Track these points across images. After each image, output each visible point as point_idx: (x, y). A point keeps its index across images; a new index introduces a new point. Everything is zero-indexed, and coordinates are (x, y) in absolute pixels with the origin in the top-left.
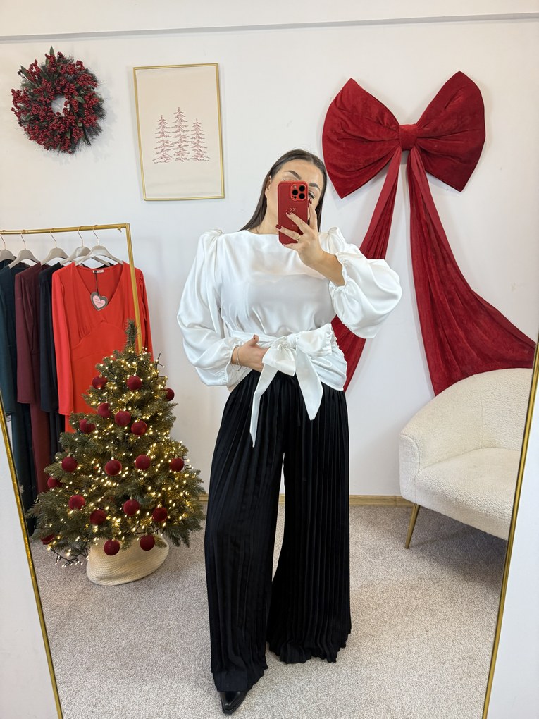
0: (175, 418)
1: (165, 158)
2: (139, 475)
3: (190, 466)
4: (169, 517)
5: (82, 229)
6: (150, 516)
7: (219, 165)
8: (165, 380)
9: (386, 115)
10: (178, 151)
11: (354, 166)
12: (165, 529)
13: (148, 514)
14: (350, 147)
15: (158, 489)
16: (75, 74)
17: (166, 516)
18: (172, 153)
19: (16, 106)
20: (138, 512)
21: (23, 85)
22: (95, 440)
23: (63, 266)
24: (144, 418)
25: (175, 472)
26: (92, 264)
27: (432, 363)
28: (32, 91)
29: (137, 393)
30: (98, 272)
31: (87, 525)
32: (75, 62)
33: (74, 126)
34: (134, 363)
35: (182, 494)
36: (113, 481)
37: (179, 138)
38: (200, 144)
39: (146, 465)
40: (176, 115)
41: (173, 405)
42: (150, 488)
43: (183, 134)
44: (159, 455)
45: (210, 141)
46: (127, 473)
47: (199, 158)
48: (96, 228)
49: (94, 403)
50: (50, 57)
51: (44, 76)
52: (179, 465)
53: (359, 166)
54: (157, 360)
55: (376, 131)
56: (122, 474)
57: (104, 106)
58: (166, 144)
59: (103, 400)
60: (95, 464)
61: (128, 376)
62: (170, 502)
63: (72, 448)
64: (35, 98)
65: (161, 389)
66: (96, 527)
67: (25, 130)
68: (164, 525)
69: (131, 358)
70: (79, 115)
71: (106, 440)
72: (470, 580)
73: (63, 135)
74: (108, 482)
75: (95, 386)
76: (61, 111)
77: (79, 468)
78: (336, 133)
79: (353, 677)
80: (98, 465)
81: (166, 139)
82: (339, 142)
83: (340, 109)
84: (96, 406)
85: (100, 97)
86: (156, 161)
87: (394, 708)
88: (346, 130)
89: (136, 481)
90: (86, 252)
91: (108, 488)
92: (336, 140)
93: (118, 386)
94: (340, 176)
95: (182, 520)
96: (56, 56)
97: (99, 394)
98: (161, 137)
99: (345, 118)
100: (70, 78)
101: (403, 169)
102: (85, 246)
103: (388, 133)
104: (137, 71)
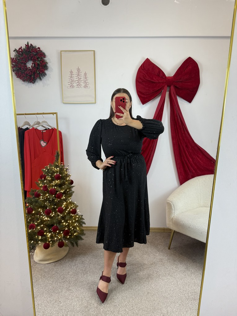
0: (74, 192)
1: (72, 86)
2: (59, 215)
3: (79, 213)
4: (70, 234)
5: (38, 114)
6: (62, 233)
7: (94, 90)
8: (70, 176)
9: (161, 72)
10: (77, 84)
11: (148, 92)
12: (68, 239)
13: (62, 232)
14: (147, 85)
15: (66, 222)
16: (37, 52)
17: (69, 233)
18: (75, 85)
19: (12, 64)
20: (58, 231)
21: (15, 56)
22: (41, 200)
23: (29, 129)
24: (61, 192)
25: (73, 215)
26: (40, 128)
27: (179, 171)
28: (19, 58)
29: (59, 181)
30: (43, 131)
31: (36, 237)
32: (37, 48)
33: (35, 73)
34: (58, 169)
35: (75, 224)
36: (48, 217)
37: (78, 79)
38: (87, 81)
39: (61, 211)
40: (77, 70)
41: (73, 186)
42: (63, 221)
43: (80, 77)
44: (67, 208)
46: (54, 214)
47: (86, 87)
48: (43, 114)
49: (41, 185)
50: (27, 46)
51: (24, 53)
52: (74, 212)
53: (150, 92)
54: (67, 168)
55: (157, 78)
56: (52, 215)
57: (48, 65)
58: (72, 81)
59: (44, 184)
61: (55, 174)
62: (71, 227)
63: (31, 203)
64: (20, 61)
65: (68, 180)
66: (40, 237)
67: (15, 73)
68: (68, 237)
69: (57, 166)
70: (37, 68)
71: (45, 201)
72: (195, 262)
73: (31, 76)
74: (46, 218)
75: (41, 178)
76: (30, 66)
77: (33, 212)
78: (141, 79)
79: (147, 300)
80: (41, 211)
81: (72, 79)
82: (143, 83)
83: (143, 70)
84: (41, 186)
85: (46, 61)
86: (68, 88)
87: (164, 312)
88: (145, 78)
89: (57, 218)
90: (38, 123)
91: (46, 220)
92: (141, 81)
93: (51, 178)
94: (143, 96)
95: (75, 235)
96: (30, 45)
97: (43, 182)
98: (70, 78)
99: (145, 73)
100: (35, 54)
101: (167, 94)
102: (38, 121)
103: (162, 80)
104: (62, 52)
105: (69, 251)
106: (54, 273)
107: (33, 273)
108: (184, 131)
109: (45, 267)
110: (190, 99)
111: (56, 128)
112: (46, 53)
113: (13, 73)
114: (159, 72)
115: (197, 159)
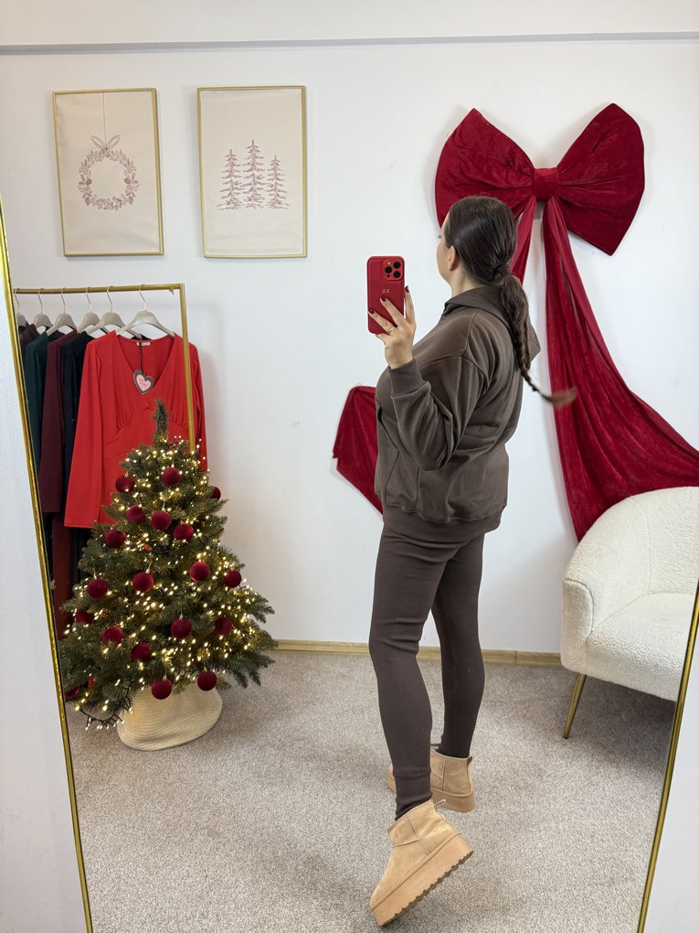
1: (233, 203)
7: (302, 215)
9: (519, 155)
10: (250, 195)
18: (242, 197)
30: (144, 344)
37: (250, 180)
38: (278, 187)
40: (249, 150)
43: (257, 174)
45: (291, 184)
47: (277, 205)
48: (143, 288)
55: (504, 174)
58: (234, 186)
78: (452, 176)
81: (235, 180)
82: (458, 189)
83: (459, 146)
86: (221, 207)
88: (466, 173)
91: (153, 611)
92: (453, 185)
98: (229, 176)
99: (465, 158)
101: (537, 226)
103: (519, 179)
104: (201, 93)
109: (145, 762)
110: (608, 241)
111: (181, 336)
114: (512, 155)
115: (628, 437)
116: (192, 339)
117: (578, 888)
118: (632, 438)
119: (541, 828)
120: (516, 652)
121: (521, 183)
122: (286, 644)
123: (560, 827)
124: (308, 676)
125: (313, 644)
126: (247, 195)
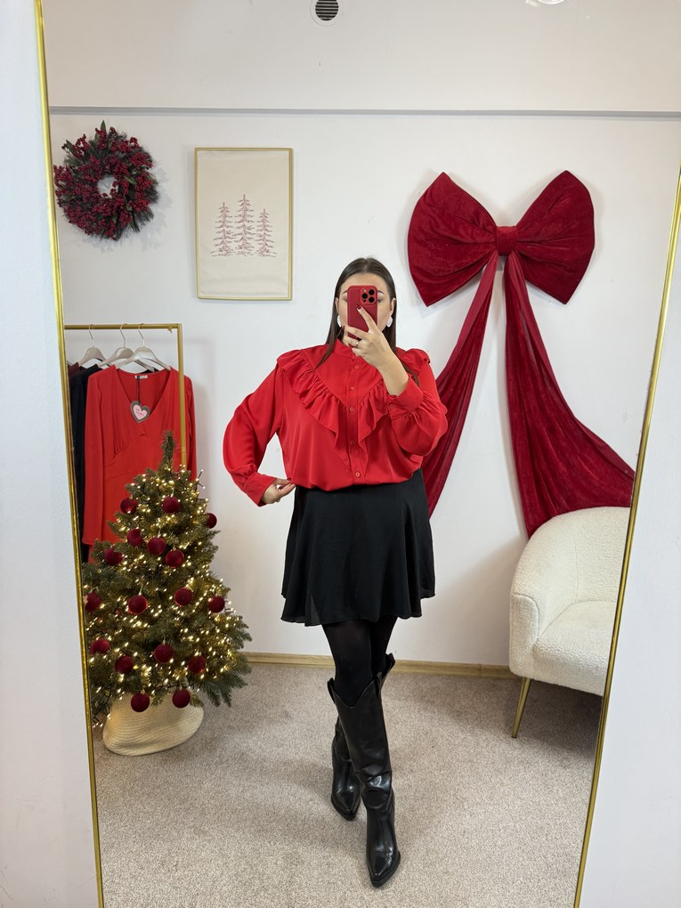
0: (217, 548)
1: (226, 251)
2: (175, 614)
3: (232, 609)
4: (207, 669)
5: (126, 327)
6: (185, 666)
7: (286, 263)
8: (206, 502)
9: (482, 215)
10: (241, 243)
11: (443, 271)
12: (202, 682)
13: (183, 663)
14: (440, 249)
15: (198, 634)
16: (127, 150)
17: (204, 667)
18: (233, 245)
19: (57, 185)
20: (172, 661)
21: (66, 161)
22: (123, 572)
23: (101, 370)
24: (181, 546)
25: (215, 614)
26: (131, 368)
27: (527, 501)
28: (76, 168)
29: (173, 516)
30: (141, 377)
31: (111, 676)
32: (128, 139)
33: (123, 210)
34: (171, 482)
35: (223, 641)
36: (143, 621)
37: (241, 230)
38: (266, 237)
40: (241, 203)
41: (215, 533)
42: (186, 631)
43: (247, 225)
45: (278, 233)
46: (160, 611)
47: (265, 253)
48: (142, 327)
49: (123, 529)
50: (101, 132)
51: (93, 152)
52: (219, 605)
53: (449, 271)
54: (199, 480)
55: (470, 231)
56: (154, 613)
57: (158, 189)
58: (227, 235)
59: (133, 525)
60: (122, 602)
61: (164, 497)
62: (210, 649)
63: (96, 582)
64: (79, 176)
65: (201, 514)
66: (122, 676)
67: (65, 211)
68: (202, 677)
69: (168, 476)
70: (128, 197)
71: (135, 574)
73: (108, 218)
74: (137, 623)
75: (124, 508)
76: (108, 192)
77: (102, 606)
78: (423, 231)
80: (125, 603)
81: (227, 230)
82: (428, 242)
83: (429, 205)
84: (124, 532)
85: (153, 178)
86: (213, 254)
88: (436, 230)
89: (170, 622)
90: (128, 354)
91: (138, 629)
92: (424, 238)
93: (151, 508)
94: (426, 280)
95: (223, 673)
96: (108, 131)
97: (128, 519)
98: (222, 226)
99: (435, 216)
100: (122, 156)
101: (499, 277)
102: (127, 346)
103: (484, 235)
104: (198, 152)
105: (204, 720)
106: (159, 782)
107: (98, 780)
108: (545, 386)
109: (134, 766)
110: (563, 291)
111: (177, 370)
112: (154, 156)
113: (60, 211)
114: (477, 214)
115: (583, 467)
116: (186, 372)
117: (532, 881)
118: (586, 468)
119: (501, 826)
120: (480, 665)
121: (485, 239)
122: (265, 657)
123: (518, 826)
124: (285, 687)
125: (291, 657)
126: (238, 244)
